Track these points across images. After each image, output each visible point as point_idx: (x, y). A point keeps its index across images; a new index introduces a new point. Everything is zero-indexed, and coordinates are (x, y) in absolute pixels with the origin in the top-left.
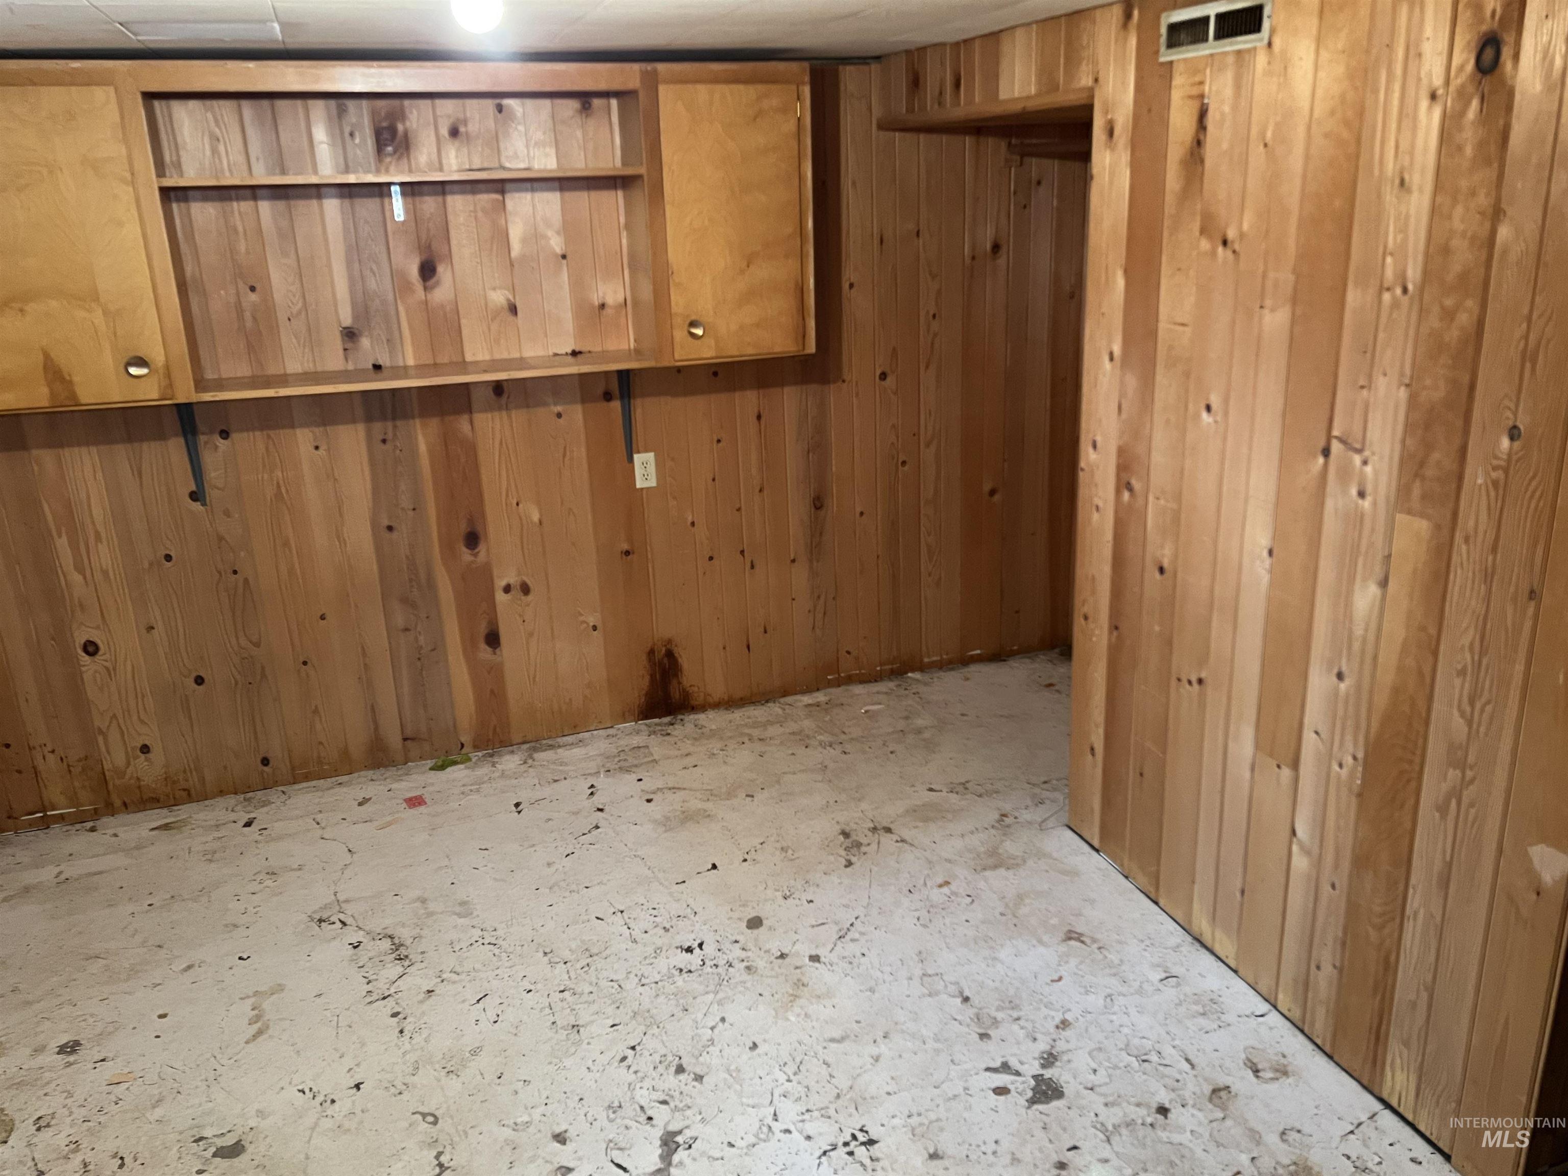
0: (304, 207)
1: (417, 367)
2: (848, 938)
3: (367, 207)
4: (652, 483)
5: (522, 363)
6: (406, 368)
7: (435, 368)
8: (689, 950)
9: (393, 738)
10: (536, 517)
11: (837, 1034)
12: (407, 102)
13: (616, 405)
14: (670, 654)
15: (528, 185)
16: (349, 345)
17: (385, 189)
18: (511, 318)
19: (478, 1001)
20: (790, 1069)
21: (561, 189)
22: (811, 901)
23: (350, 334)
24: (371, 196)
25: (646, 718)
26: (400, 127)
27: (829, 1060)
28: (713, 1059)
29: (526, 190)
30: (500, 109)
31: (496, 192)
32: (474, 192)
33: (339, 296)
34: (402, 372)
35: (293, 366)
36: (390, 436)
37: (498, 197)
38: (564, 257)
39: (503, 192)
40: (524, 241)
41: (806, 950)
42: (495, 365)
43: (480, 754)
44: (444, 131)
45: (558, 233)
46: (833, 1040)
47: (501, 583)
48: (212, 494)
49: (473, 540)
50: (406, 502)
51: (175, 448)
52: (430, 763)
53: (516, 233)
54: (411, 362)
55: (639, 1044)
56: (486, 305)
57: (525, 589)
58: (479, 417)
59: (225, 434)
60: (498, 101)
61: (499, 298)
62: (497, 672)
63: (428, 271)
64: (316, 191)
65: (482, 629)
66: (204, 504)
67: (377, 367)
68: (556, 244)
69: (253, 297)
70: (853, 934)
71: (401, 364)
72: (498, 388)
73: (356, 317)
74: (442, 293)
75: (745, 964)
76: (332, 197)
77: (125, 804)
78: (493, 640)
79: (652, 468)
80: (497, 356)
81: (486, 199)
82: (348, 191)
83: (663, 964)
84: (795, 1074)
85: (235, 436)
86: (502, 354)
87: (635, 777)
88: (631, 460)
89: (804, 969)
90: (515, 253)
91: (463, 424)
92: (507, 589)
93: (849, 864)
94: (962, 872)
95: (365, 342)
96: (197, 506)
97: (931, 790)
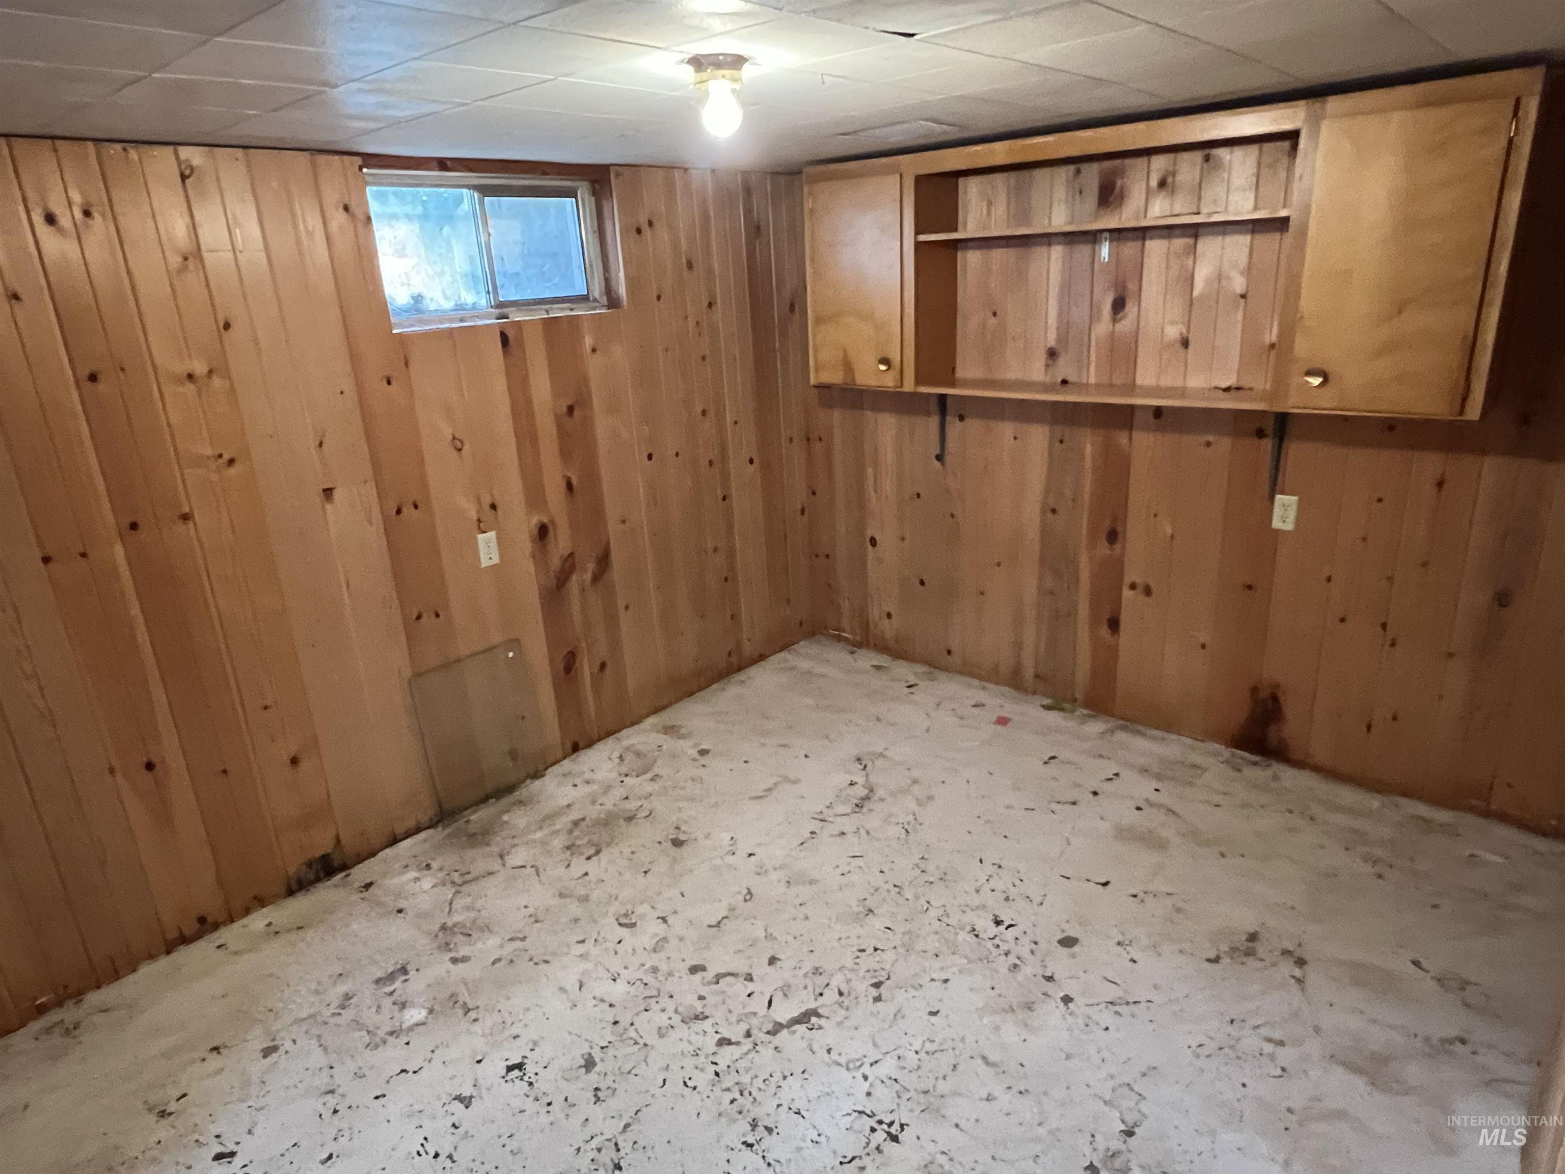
0: (1040, 251)
1: (1097, 386)
2: (1117, 1008)
3: (1083, 251)
4: (1289, 526)
5: (1182, 392)
6: (1087, 385)
7: (1111, 387)
8: (998, 923)
9: (1029, 673)
10: (1169, 531)
11: (992, 1058)
12: (1127, 162)
13: (1267, 444)
14: (1275, 699)
15: (1221, 229)
16: (1050, 362)
17: (1098, 235)
18: (1181, 350)
19: (853, 857)
20: (929, 1047)
21: (1253, 232)
22: (1135, 962)
23: (1052, 354)
24: (1085, 242)
25: (1237, 747)
26: (1119, 183)
27: (960, 1068)
28: (901, 997)
29: (1218, 234)
30: (1207, 159)
31: (1189, 236)
32: (1169, 237)
33: (1050, 322)
34: (1083, 387)
35: (1012, 375)
36: (1066, 437)
37: (1191, 241)
38: (1243, 296)
39: (1196, 237)
40: (1208, 282)
41: (1070, 988)
42: (1157, 391)
43: (1085, 712)
44: (1154, 183)
45: (1242, 274)
46: (984, 1058)
47: (1127, 580)
48: (948, 458)
49: (1113, 536)
50: (1068, 493)
51: (933, 422)
52: (1047, 701)
53: (1203, 273)
54: (1092, 380)
55: (883, 950)
56: (1162, 338)
57: (1148, 591)
58: (1138, 436)
59: (962, 418)
60: (1207, 151)
61: (1173, 332)
62: (1113, 652)
63: (1119, 305)
64: (1047, 239)
65: (1107, 615)
66: (943, 464)
67: (1064, 382)
68: (1239, 284)
69: (993, 320)
70: (1122, 1009)
71: (1085, 381)
72: (1158, 412)
73: (1058, 340)
74: (1126, 325)
75: (1018, 962)
76: (1059, 244)
77: (875, 645)
78: (1114, 624)
79: (1292, 514)
80: (1163, 383)
81: (1180, 243)
82: (1070, 238)
83: (971, 918)
84: (927, 1053)
85: (966, 421)
86: (1166, 381)
87: (1155, 785)
88: (1272, 499)
89: (1048, 1000)
90: (1196, 293)
91: (1122, 438)
92: (1133, 586)
93: (1216, 960)
94: (1313, 1047)
95: (1061, 361)
96: (937, 464)
97: (1416, 963)
